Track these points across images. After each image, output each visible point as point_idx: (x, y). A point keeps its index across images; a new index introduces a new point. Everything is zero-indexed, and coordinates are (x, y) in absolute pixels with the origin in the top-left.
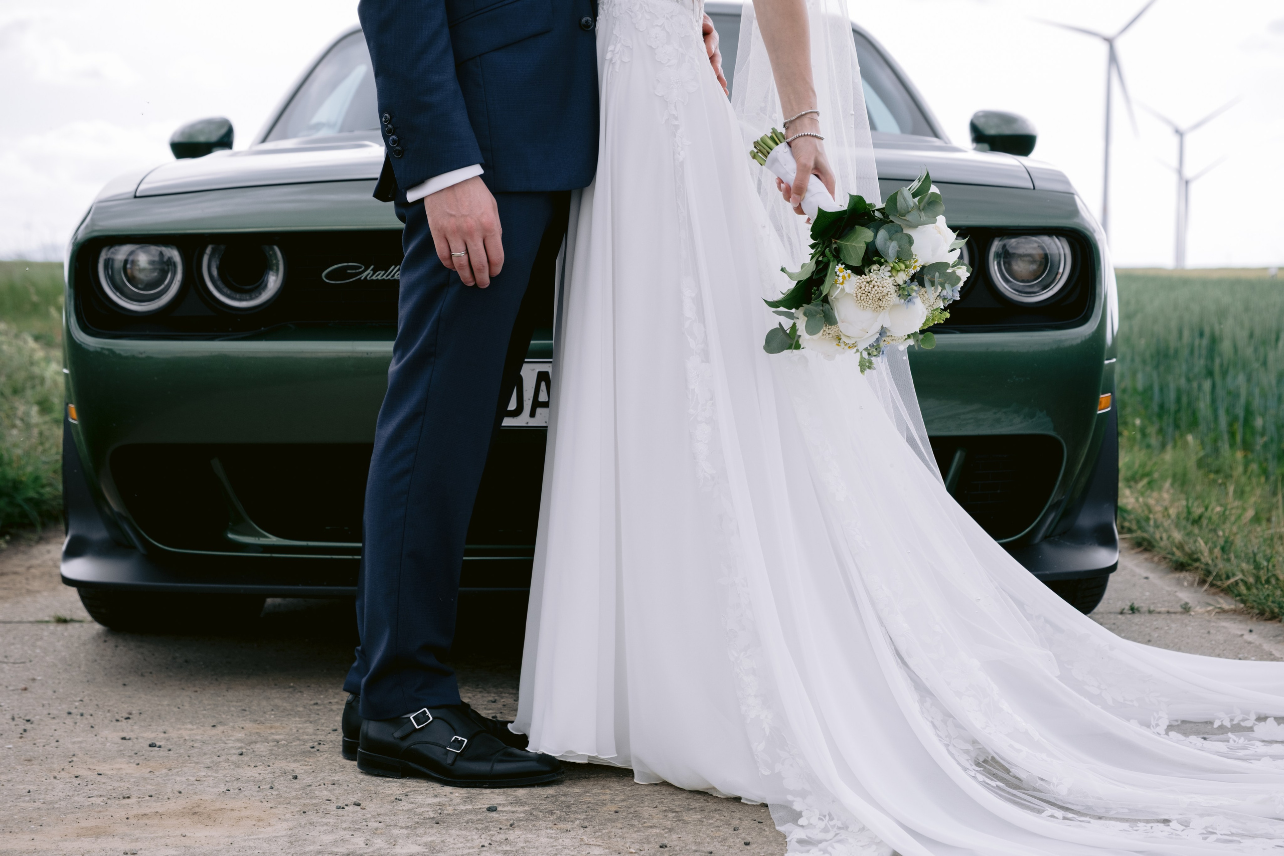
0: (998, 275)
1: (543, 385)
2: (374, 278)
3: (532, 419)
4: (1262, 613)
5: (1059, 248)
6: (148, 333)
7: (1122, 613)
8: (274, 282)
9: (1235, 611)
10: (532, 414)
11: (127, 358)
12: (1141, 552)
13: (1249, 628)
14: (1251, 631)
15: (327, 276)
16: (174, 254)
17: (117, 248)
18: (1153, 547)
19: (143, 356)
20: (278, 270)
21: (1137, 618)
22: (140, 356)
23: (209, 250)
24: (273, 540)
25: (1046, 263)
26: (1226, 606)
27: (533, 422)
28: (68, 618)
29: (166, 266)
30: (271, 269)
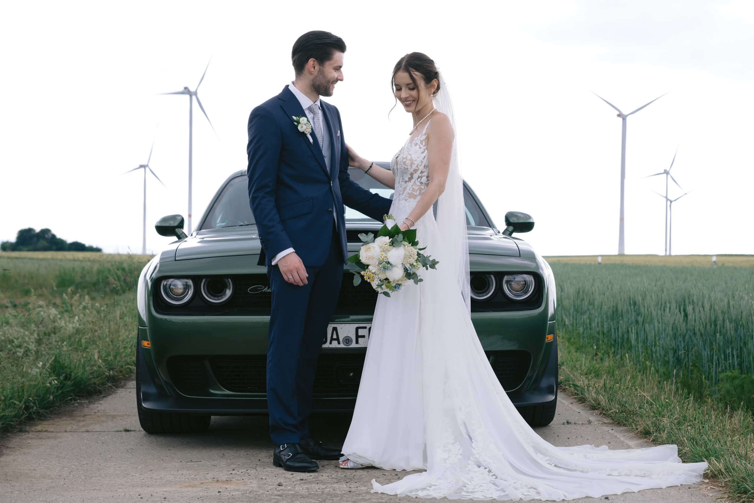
0: (507, 290)
1: (335, 332)
2: (268, 291)
3: (331, 345)
4: (619, 424)
5: (530, 279)
6: (182, 313)
7: (563, 424)
8: (229, 293)
9: (609, 423)
10: (331, 343)
11: (175, 322)
12: (581, 403)
13: (612, 428)
14: (612, 430)
15: (250, 290)
16: (190, 282)
17: (168, 280)
18: (585, 400)
19: (182, 321)
20: (230, 288)
21: (569, 426)
22: (180, 322)
23: (204, 281)
24: (228, 392)
25: (526, 285)
26: (606, 422)
27: (331, 346)
28: (129, 429)
29: (186, 287)
30: (228, 288)
